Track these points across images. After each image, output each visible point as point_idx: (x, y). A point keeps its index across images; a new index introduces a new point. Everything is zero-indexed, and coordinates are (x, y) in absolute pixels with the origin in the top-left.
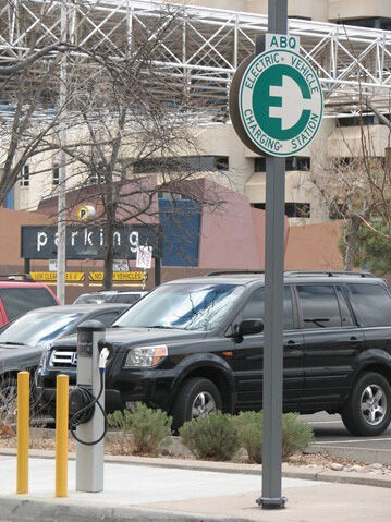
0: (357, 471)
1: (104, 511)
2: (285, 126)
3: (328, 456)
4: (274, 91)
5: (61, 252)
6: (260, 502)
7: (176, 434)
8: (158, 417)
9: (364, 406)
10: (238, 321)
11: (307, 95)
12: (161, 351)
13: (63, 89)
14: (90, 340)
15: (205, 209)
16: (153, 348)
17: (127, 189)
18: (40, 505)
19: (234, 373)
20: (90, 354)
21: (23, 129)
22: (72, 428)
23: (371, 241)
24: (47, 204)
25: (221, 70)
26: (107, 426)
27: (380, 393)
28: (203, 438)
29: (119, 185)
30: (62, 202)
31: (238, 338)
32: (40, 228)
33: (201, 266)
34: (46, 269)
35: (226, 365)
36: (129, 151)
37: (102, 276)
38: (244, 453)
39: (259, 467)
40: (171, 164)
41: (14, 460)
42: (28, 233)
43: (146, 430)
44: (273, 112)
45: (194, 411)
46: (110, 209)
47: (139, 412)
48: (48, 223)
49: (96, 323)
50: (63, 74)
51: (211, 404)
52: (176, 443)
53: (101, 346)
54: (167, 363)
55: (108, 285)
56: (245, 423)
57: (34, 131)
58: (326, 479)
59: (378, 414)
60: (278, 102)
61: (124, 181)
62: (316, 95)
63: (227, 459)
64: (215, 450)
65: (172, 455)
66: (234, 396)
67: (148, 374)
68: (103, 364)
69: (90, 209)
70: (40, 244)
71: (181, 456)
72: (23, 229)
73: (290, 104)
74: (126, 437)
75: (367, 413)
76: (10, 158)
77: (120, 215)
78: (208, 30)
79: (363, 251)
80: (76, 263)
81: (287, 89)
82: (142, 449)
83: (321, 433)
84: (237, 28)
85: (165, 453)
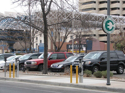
0: (120, 80)
1: (83, 85)
2: (110, 29)
3: (115, 77)
4: (108, 24)
5: (73, 48)
6: (107, 84)
7: (93, 74)
8: (90, 72)
9: (120, 70)
10: (101, 58)
11: (113, 24)
12: (90, 62)
13: (73, 25)
14: (81, 60)
15: (93, 42)
16: (89, 62)
17: (82, 39)
18: (74, 84)
19: (101, 65)
20: (81, 63)
21: (68, 31)
22: (78, 73)
23: (118, 46)
24: (70, 41)
25: (95, 22)
26: (84, 73)
27: (122, 68)
28: (97, 75)
29: (81, 38)
30: (73, 41)
31: (101, 60)
32: (70, 45)
33: (92, 50)
34: (70, 50)
35: (99, 64)
36: (83, 34)
37: (78, 51)
38: (103, 77)
39: (106, 79)
40: (88, 36)
41: (70, 78)
42: (68, 45)
43: (88, 74)
44: (108, 27)
45: (95, 71)
46: (80, 42)
47: (87, 71)
48: (71, 44)
49: (81, 58)
50: (73, 23)
51: (97, 70)
52: (93, 75)
53: (82, 61)
54: (91, 64)
55: (80, 53)
56: (103, 73)
57: (69, 31)
58: (116, 81)
59: (122, 71)
60: (109, 25)
61: (82, 38)
62: (114, 24)
63: (100, 78)
64: (99, 76)
65: (92, 77)
66: (101, 69)
67: (88, 66)
68: (83, 64)
69: (77, 42)
70: (69, 47)
71: (93, 77)
72: (67, 45)
73: (111, 26)
74: (85, 74)
75: (120, 71)
76: (66, 35)
77: (81, 43)
78: (93, 16)
79: (117, 47)
80: (75, 50)
81: (110, 24)
82: (88, 76)
83: (114, 74)
84: (97, 16)
85: (91, 77)
